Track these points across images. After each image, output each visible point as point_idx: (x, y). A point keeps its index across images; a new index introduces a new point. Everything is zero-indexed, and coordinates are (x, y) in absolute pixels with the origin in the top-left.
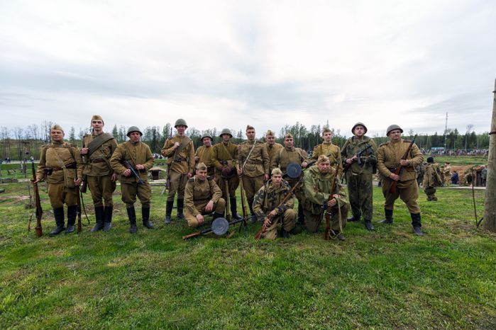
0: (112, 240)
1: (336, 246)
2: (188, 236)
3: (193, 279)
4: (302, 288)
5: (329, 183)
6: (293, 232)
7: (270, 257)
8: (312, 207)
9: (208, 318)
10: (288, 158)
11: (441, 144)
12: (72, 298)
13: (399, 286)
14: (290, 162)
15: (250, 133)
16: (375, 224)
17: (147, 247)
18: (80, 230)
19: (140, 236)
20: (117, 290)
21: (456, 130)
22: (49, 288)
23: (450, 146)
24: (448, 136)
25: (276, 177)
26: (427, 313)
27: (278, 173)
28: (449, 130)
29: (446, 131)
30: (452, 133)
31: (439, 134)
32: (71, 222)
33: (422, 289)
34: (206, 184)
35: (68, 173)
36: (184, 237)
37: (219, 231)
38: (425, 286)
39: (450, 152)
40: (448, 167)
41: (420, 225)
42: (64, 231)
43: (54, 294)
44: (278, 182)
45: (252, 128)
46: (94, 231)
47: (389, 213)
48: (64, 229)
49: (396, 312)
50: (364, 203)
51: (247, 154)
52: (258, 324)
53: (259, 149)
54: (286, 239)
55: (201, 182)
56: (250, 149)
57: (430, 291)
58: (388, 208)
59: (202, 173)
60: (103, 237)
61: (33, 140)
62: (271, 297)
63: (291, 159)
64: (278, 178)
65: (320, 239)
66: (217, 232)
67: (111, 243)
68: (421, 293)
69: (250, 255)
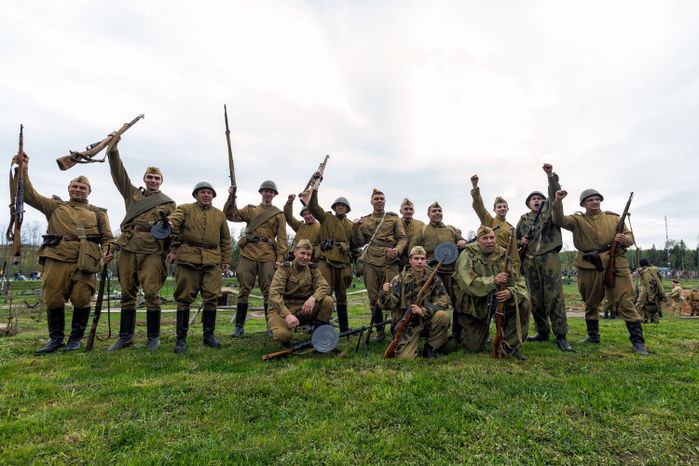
0: (142, 360)
1: (513, 365)
2: (271, 355)
3: (277, 402)
4: (460, 410)
5: (495, 267)
6: (444, 350)
7: (407, 377)
8: (473, 308)
9: (300, 449)
10: (435, 236)
11: (662, 262)
12: (63, 423)
13: (617, 407)
14: (439, 242)
15: (377, 199)
16: (572, 344)
17: (202, 369)
18: (90, 346)
19: (192, 356)
20: (144, 415)
21: (682, 243)
22: (25, 409)
23: (677, 266)
24: (672, 251)
25: (417, 258)
26: (667, 438)
27: (420, 252)
28: (672, 243)
29: (668, 244)
30: (677, 246)
31: (658, 248)
32: (77, 334)
33: (655, 411)
34: (307, 275)
35: (86, 247)
36: (264, 357)
37: (322, 346)
38: (660, 407)
39: (678, 274)
40: (677, 288)
41: (643, 341)
42: (62, 349)
43: (32, 418)
44: (420, 266)
45: (380, 193)
46: (114, 349)
47: (592, 325)
48: (63, 345)
49: (615, 436)
50: (554, 306)
51: (372, 231)
52: (386, 453)
53: (390, 224)
54: (431, 359)
55: (300, 268)
56: (377, 223)
57: (668, 412)
58: (592, 318)
59: (303, 253)
60: (127, 356)
61: (29, 246)
62: (409, 422)
63: (440, 237)
64: (420, 261)
65: (486, 358)
66: (320, 349)
67: (139, 364)
68: (653, 414)
69: (373, 375)
